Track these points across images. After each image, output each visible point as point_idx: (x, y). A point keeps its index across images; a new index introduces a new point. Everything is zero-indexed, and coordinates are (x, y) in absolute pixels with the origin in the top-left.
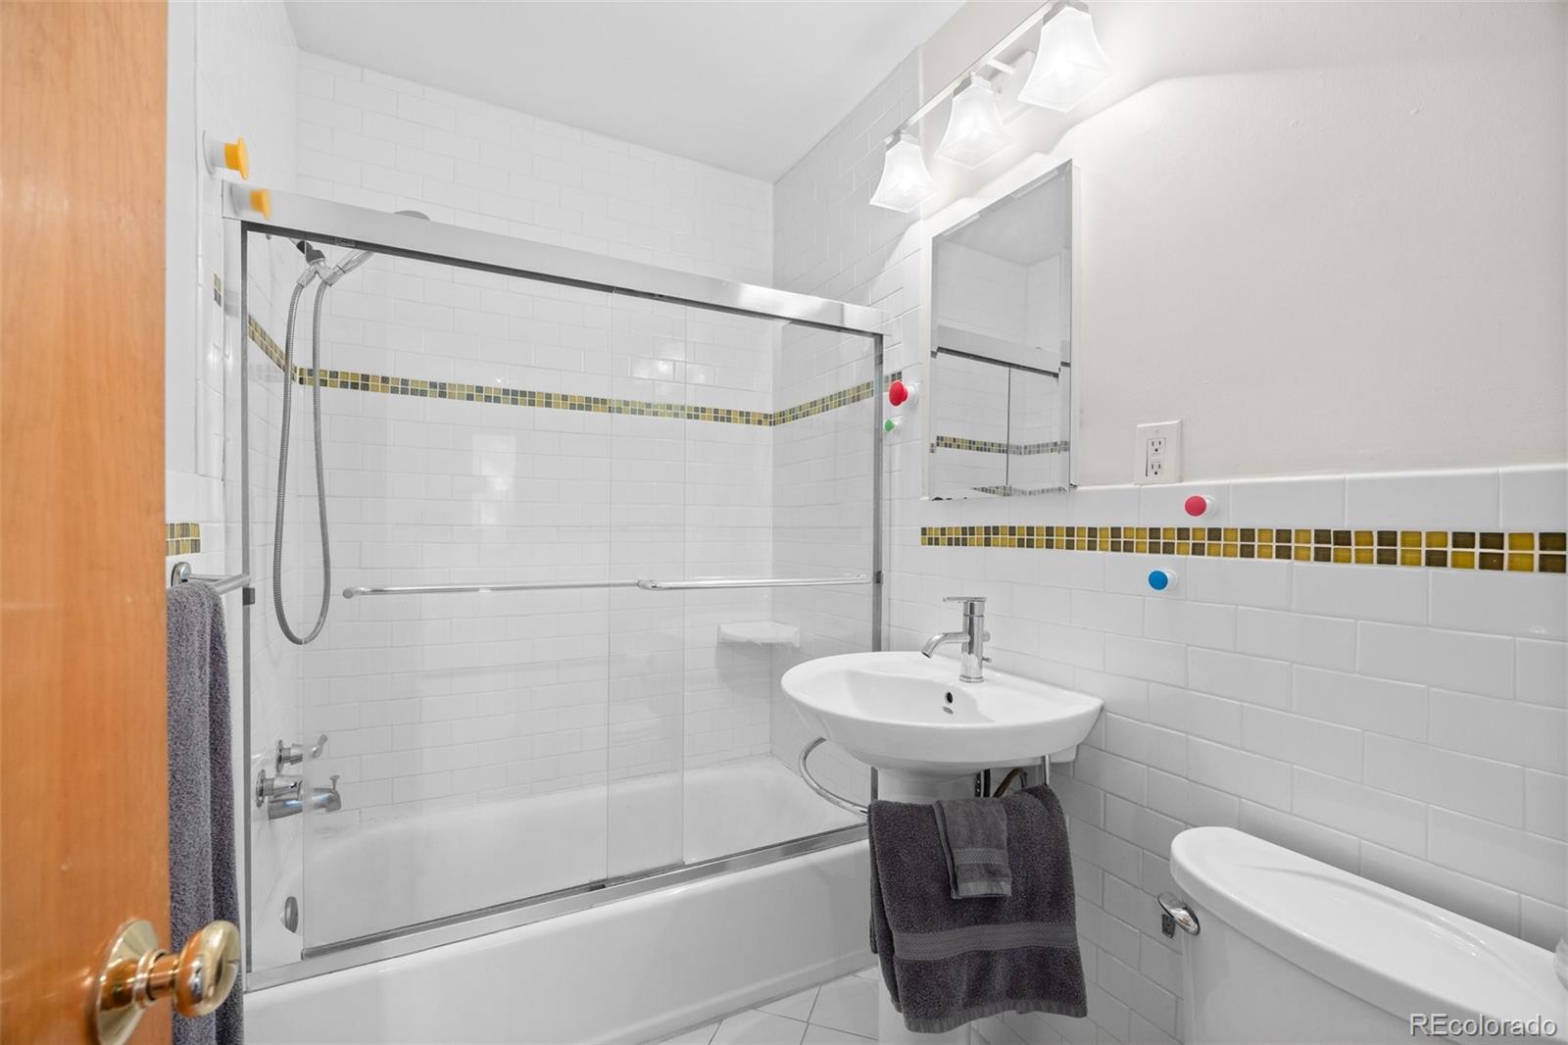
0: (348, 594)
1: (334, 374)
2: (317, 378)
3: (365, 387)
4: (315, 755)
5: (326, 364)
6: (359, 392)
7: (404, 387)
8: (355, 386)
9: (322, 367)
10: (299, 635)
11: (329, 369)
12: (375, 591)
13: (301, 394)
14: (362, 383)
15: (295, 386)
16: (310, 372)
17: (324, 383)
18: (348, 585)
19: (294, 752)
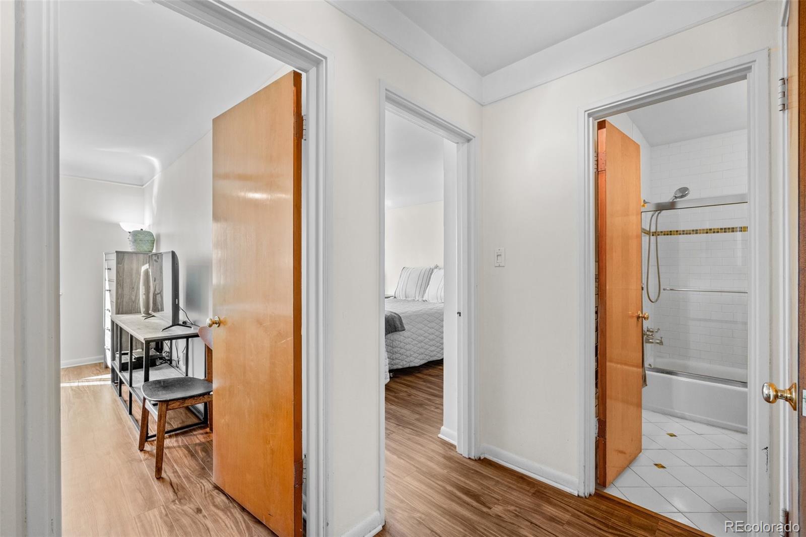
0: (664, 290)
1: (662, 232)
2: (656, 234)
3: (671, 234)
4: (657, 332)
5: (659, 230)
6: (669, 236)
7: (684, 233)
8: (668, 234)
9: (658, 230)
10: (653, 301)
11: (660, 231)
12: (671, 290)
13: (653, 238)
14: (670, 233)
15: (652, 237)
16: (655, 232)
17: (658, 235)
18: (665, 288)
19: (651, 330)
